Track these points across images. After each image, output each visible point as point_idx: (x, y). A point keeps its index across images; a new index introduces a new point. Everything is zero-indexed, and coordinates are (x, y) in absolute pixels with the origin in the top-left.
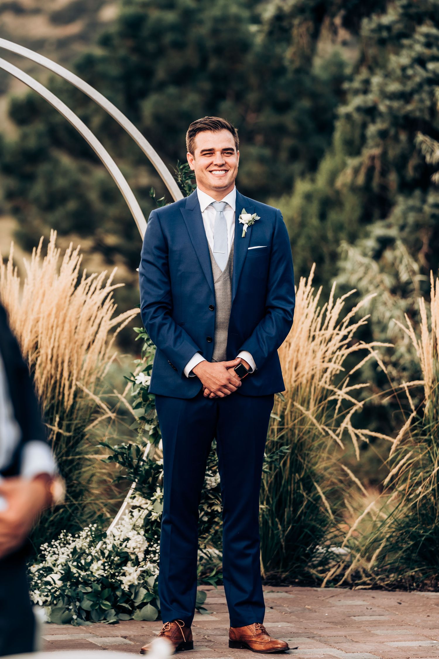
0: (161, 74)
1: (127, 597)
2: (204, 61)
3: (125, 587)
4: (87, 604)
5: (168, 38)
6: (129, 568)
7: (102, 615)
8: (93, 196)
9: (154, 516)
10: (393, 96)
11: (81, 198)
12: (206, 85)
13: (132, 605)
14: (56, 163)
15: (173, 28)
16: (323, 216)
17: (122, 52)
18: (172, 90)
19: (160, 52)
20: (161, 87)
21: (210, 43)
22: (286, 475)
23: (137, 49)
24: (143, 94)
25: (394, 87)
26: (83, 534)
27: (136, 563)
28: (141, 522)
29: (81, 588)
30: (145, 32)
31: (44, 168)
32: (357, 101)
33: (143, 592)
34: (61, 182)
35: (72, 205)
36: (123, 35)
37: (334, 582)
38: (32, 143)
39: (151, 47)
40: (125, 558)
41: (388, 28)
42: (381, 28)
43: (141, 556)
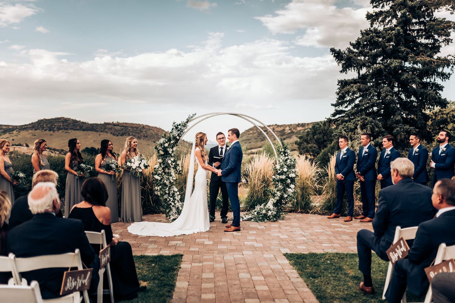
0: (317, 133)
1: (269, 217)
2: (323, 131)
3: (269, 215)
4: (261, 218)
5: (318, 129)
6: (269, 212)
7: (264, 220)
8: (308, 148)
9: (274, 202)
10: (339, 133)
11: (307, 148)
12: (323, 134)
13: (270, 218)
14: (304, 144)
15: (319, 127)
16: (332, 150)
17: (312, 130)
18: (318, 135)
19: (317, 130)
20: (317, 134)
21: (323, 129)
22: (304, 193)
23: (314, 130)
24: (315, 136)
25: (339, 131)
26: (263, 205)
27: (271, 211)
28: (272, 203)
29: (260, 215)
30: (315, 128)
31: (303, 144)
32: (334, 133)
33: (271, 216)
34: (304, 146)
35: (306, 149)
36: (312, 128)
37: (312, 213)
38: (301, 141)
39: (316, 130)
40: (269, 210)
41: (339, 123)
42: (338, 123)
43: (272, 209)
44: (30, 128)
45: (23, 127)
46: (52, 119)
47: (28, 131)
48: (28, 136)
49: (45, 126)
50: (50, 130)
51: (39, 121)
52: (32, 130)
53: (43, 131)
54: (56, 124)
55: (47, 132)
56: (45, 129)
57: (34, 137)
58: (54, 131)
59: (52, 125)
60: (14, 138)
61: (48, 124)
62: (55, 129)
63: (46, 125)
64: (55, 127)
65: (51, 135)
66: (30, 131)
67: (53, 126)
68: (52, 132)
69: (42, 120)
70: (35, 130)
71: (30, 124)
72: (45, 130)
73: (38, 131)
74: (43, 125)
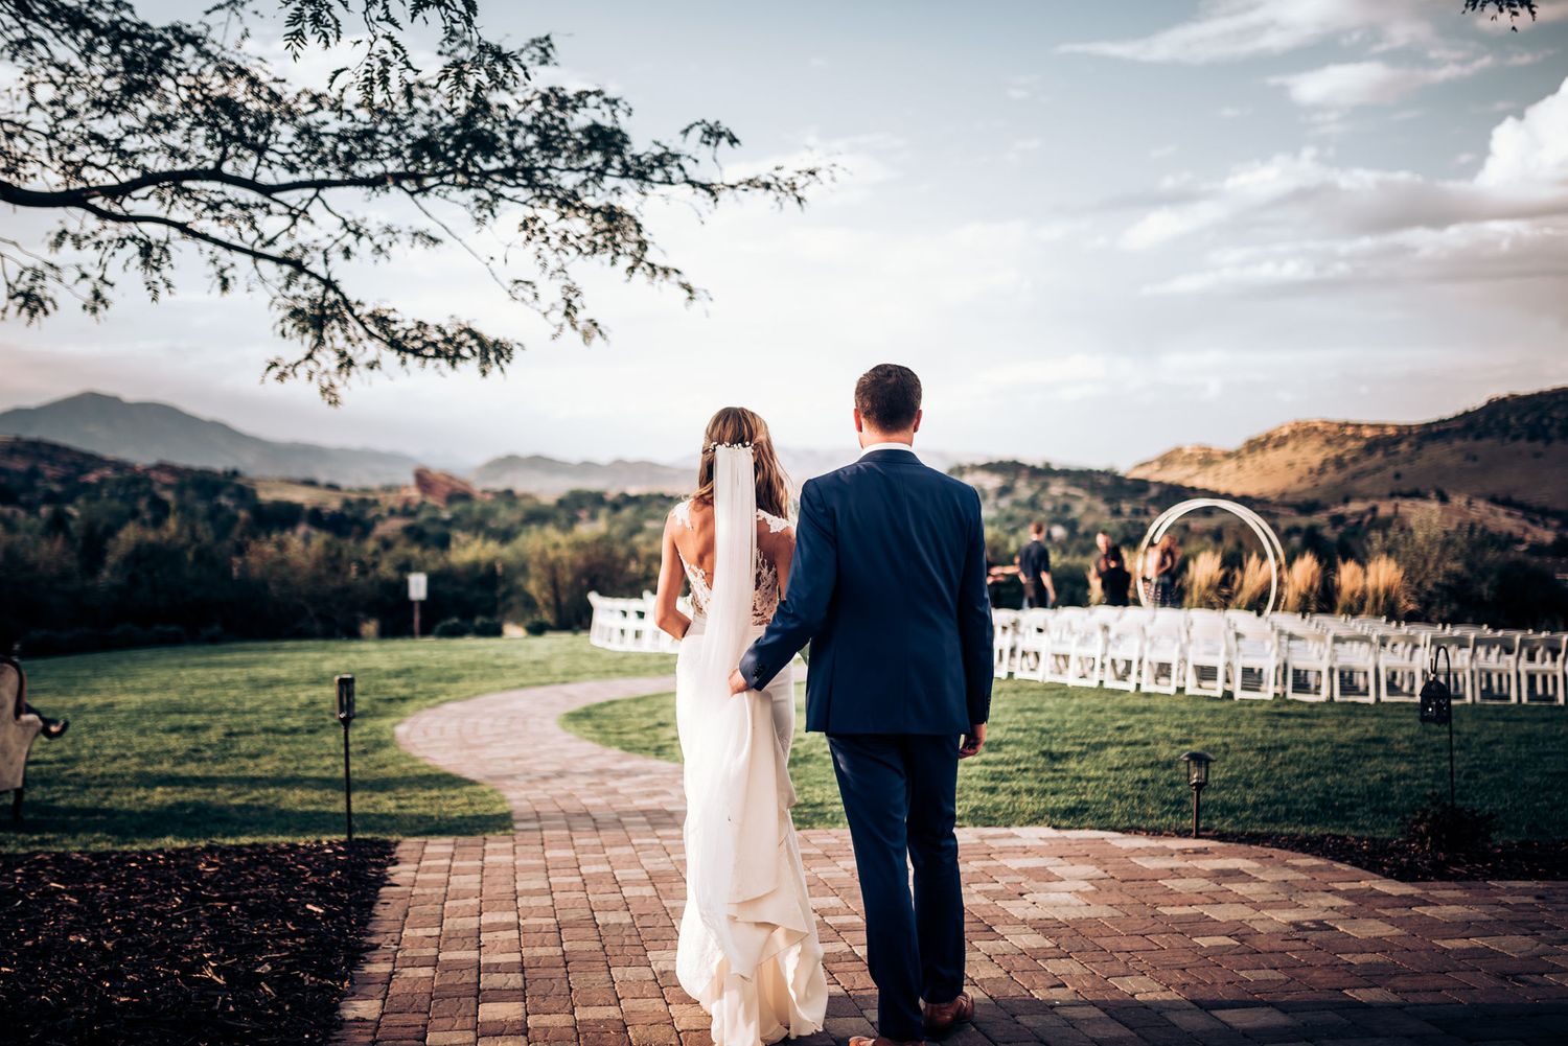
44: (1457, 431)
45: (1434, 429)
46: (1541, 394)
47: (1450, 443)
48: (1450, 461)
49: (1512, 420)
50: (1532, 438)
51: (1490, 403)
52: (1465, 438)
53: (1507, 440)
54: (1555, 414)
55: (1523, 444)
56: (1512, 432)
57: (1470, 464)
58: (1549, 440)
59: (1540, 419)
60: (1403, 468)
61: (1525, 415)
62: (1553, 431)
63: (1519, 419)
64: (1551, 425)
65: (1537, 455)
66: (1458, 443)
67: (1546, 422)
68: (1539, 445)
69: (1504, 400)
70: (1478, 437)
71: (1457, 418)
72: (1516, 438)
73: (1487, 442)
74: (1507, 418)
